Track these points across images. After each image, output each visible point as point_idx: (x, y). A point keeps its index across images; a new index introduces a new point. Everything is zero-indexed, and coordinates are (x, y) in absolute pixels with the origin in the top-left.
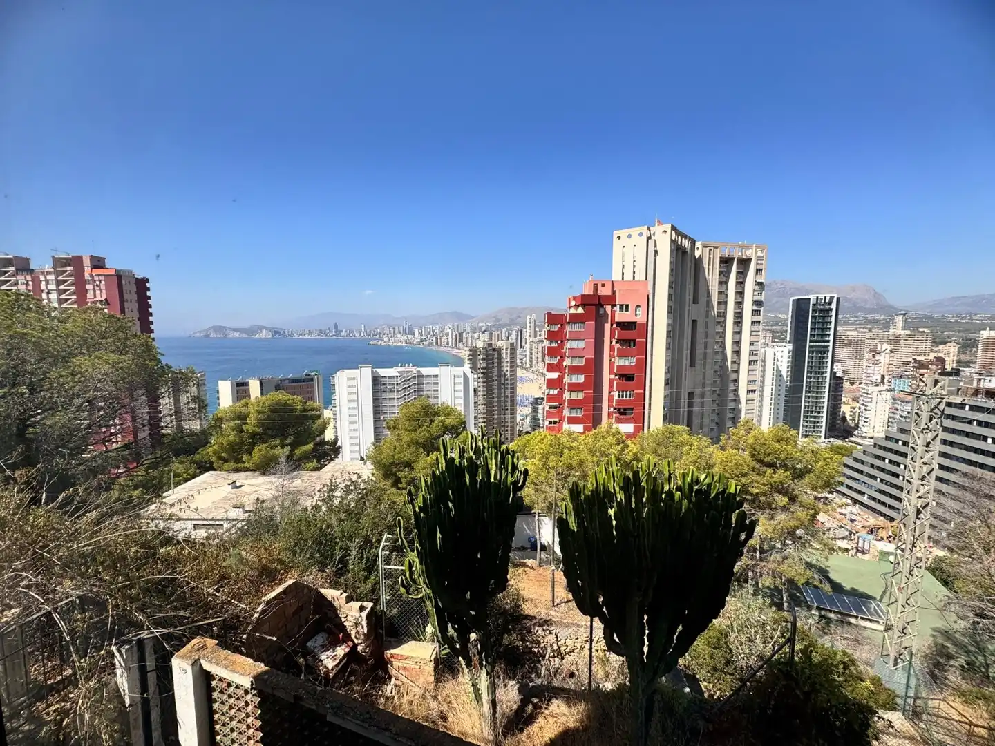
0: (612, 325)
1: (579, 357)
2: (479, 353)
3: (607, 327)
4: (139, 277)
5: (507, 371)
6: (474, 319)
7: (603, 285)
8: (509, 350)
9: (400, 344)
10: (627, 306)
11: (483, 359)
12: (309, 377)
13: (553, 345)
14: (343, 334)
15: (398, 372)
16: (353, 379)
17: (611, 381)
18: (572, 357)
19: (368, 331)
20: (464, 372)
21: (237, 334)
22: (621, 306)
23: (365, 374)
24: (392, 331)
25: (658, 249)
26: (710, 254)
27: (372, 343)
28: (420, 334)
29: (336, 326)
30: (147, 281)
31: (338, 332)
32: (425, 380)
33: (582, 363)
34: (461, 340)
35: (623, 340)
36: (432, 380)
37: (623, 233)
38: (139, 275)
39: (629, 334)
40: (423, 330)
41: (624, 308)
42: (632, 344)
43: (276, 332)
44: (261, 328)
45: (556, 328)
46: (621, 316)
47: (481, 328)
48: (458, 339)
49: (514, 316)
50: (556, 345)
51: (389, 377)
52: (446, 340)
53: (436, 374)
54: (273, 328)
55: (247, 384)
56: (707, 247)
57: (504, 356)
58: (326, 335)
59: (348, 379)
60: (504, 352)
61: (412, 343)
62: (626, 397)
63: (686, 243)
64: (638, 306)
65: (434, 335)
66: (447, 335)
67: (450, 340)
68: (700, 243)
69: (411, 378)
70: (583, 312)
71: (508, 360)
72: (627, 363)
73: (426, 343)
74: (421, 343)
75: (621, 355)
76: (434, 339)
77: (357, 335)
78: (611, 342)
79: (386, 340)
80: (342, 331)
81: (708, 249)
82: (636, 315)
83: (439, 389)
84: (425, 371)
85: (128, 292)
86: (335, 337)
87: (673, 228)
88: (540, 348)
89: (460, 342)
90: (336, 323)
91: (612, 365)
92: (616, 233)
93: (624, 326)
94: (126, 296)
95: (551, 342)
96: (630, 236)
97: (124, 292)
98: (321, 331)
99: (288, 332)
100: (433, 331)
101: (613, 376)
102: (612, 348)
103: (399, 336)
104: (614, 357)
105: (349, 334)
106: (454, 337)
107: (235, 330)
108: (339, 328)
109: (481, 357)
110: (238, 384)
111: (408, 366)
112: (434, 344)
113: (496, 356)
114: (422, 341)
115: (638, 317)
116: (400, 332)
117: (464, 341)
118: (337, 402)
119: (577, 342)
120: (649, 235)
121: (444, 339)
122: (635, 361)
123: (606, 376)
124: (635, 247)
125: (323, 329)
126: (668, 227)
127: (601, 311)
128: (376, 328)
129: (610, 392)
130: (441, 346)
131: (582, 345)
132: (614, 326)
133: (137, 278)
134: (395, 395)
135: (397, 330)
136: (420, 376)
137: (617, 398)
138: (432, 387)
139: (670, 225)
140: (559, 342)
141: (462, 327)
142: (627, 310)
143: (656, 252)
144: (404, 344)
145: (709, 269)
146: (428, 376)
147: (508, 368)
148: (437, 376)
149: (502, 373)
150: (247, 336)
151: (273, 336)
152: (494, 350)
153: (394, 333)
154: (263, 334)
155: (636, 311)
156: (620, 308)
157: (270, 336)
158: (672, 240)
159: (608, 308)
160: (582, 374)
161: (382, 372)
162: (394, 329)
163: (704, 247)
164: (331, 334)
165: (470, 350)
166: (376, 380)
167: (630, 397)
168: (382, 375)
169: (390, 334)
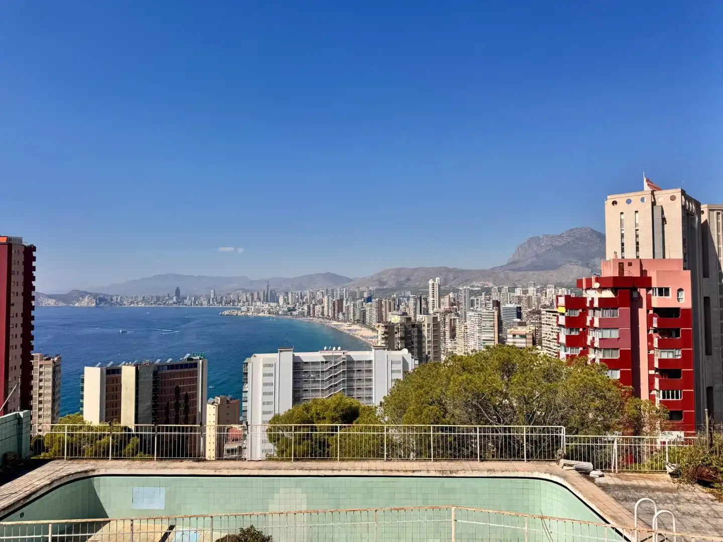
0: (648, 311)
1: (613, 349)
2: (396, 331)
3: (642, 313)
4: (26, 245)
5: (429, 353)
6: (352, 283)
7: (630, 264)
8: (431, 326)
9: (261, 314)
10: (667, 290)
11: (401, 338)
12: (193, 362)
13: (573, 333)
14: (186, 301)
15: (324, 357)
16: (270, 365)
17: (651, 379)
18: (604, 349)
19: (219, 297)
20: (403, 357)
21: (52, 302)
22: (660, 290)
23: (284, 360)
24: (250, 298)
25: (666, 215)
26: (718, 219)
27: (226, 313)
28: (286, 301)
29: (178, 292)
30: (34, 249)
31: (180, 299)
32: (356, 367)
33: (616, 356)
34: (340, 309)
35: (664, 329)
36: (365, 367)
37: (621, 198)
38: (27, 242)
39: (670, 322)
40: (290, 295)
41: (664, 292)
42: (674, 334)
43: (101, 300)
44: (83, 294)
45: (577, 313)
46: (657, 301)
47: (362, 293)
48: (336, 308)
49: (402, 279)
50: (577, 334)
51: (313, 363)
52: (321, 310)
53: (368, 359)
54: (97, 294)
55: (119, 371)
56: (714, 210)
57: (425, 333)
58: (165, 304)
59: (265, 366)
60: (425, 329)
61: (277, 313)
62: (673, 397)
63: (692, 207)
64: (680, 290)
65: (304, 303)
66: (321, 302)
67: (326, 309)
68: (706, 205)
69: (340, 365)
70: (613, 296)
71: (430, 339)
72: (671, 356)
73: (295, 313)
74: (289, 314)
75: (662, 346)
76: (306, 308)
77: (205, 303)
78: (648, 331)
79: (244, 309)
80: (186, 298)
81: (715, 213)
82: (678, 300)
83: (373, 378)
84: (356, 355)
85: (16, 263)
86: (175, 306)
87: (683, 193)
88: (447, 320)
89: (338, 312)
90: (178, 288)
91: (651, 358)
92: (610, 198)
93: (663, 313)
94: (14, 268)
95: (571, 330)
96: (629, 202)
97: (13, 262)
98: (158, 298)
99: (117, 299)
100: (302, 298)
101: (652, 372)
102: (650, 339)
103: (258, 303)
104: (653, 348)
105: (195, 302)
106: (331, 305)
107: (50, 297)
108: (182, 294)
109: (398, 335)
110: (109, 372)
111: (337, 349)
112: (306, 314)
113: (416, 334)
114: (290, 310)
115: (682, 301)
116: (259, 299)
117: (344, 310)
118: (249, 395)
119: (609, 331)
120: (653, 201)
121: (318, 308)
122: (680, 353)
123: (645, 372)
124: (637, 214)
125: (161, 295)
126: (677, 193)
127: (635, 295)
128: (229, 294)
129: (650, 391)
130: (314, 316)
131: (615, 334)
132: (651, 312)
133: (25, 246)
134: (319, 386)
135: (256, 297)
136: (350, 362)
137: (661, 399)
138: (364, 375)
139: (680, 190)
140: (581, 330)
141: (339, 292)
142: (667, 294)
143: (664, 220)
144: (267, 315)
145: (718, 236)
146: (359, 362)
147: (430, 350)
148: (370, 362)
149: (424, 355)
150: (64, 304)
151: (97, 304)
152: (413, 326)
153: (253, 299)
154: (85, 302)
155: (678, 296)
156: (659, 293)
157: (94, 305)
158: (682, 205)
159: (643, 292)
160: (617, 369)
161: (306, 356)
162: (252, 295)
163: (710, 210)
164: (171, 302)
165: (386, 327)
166: (298, 366)
167: (677, 397)
168: (305, 361)
169: (247, 301)
